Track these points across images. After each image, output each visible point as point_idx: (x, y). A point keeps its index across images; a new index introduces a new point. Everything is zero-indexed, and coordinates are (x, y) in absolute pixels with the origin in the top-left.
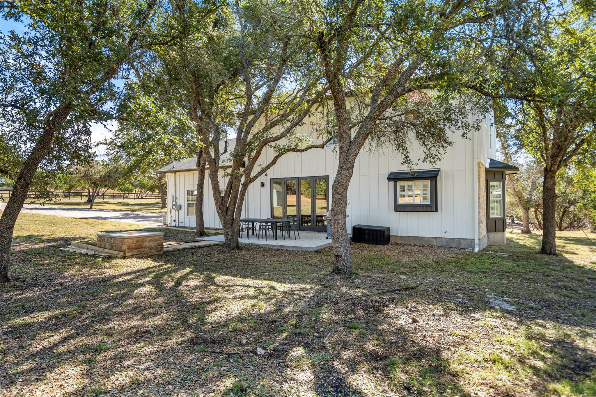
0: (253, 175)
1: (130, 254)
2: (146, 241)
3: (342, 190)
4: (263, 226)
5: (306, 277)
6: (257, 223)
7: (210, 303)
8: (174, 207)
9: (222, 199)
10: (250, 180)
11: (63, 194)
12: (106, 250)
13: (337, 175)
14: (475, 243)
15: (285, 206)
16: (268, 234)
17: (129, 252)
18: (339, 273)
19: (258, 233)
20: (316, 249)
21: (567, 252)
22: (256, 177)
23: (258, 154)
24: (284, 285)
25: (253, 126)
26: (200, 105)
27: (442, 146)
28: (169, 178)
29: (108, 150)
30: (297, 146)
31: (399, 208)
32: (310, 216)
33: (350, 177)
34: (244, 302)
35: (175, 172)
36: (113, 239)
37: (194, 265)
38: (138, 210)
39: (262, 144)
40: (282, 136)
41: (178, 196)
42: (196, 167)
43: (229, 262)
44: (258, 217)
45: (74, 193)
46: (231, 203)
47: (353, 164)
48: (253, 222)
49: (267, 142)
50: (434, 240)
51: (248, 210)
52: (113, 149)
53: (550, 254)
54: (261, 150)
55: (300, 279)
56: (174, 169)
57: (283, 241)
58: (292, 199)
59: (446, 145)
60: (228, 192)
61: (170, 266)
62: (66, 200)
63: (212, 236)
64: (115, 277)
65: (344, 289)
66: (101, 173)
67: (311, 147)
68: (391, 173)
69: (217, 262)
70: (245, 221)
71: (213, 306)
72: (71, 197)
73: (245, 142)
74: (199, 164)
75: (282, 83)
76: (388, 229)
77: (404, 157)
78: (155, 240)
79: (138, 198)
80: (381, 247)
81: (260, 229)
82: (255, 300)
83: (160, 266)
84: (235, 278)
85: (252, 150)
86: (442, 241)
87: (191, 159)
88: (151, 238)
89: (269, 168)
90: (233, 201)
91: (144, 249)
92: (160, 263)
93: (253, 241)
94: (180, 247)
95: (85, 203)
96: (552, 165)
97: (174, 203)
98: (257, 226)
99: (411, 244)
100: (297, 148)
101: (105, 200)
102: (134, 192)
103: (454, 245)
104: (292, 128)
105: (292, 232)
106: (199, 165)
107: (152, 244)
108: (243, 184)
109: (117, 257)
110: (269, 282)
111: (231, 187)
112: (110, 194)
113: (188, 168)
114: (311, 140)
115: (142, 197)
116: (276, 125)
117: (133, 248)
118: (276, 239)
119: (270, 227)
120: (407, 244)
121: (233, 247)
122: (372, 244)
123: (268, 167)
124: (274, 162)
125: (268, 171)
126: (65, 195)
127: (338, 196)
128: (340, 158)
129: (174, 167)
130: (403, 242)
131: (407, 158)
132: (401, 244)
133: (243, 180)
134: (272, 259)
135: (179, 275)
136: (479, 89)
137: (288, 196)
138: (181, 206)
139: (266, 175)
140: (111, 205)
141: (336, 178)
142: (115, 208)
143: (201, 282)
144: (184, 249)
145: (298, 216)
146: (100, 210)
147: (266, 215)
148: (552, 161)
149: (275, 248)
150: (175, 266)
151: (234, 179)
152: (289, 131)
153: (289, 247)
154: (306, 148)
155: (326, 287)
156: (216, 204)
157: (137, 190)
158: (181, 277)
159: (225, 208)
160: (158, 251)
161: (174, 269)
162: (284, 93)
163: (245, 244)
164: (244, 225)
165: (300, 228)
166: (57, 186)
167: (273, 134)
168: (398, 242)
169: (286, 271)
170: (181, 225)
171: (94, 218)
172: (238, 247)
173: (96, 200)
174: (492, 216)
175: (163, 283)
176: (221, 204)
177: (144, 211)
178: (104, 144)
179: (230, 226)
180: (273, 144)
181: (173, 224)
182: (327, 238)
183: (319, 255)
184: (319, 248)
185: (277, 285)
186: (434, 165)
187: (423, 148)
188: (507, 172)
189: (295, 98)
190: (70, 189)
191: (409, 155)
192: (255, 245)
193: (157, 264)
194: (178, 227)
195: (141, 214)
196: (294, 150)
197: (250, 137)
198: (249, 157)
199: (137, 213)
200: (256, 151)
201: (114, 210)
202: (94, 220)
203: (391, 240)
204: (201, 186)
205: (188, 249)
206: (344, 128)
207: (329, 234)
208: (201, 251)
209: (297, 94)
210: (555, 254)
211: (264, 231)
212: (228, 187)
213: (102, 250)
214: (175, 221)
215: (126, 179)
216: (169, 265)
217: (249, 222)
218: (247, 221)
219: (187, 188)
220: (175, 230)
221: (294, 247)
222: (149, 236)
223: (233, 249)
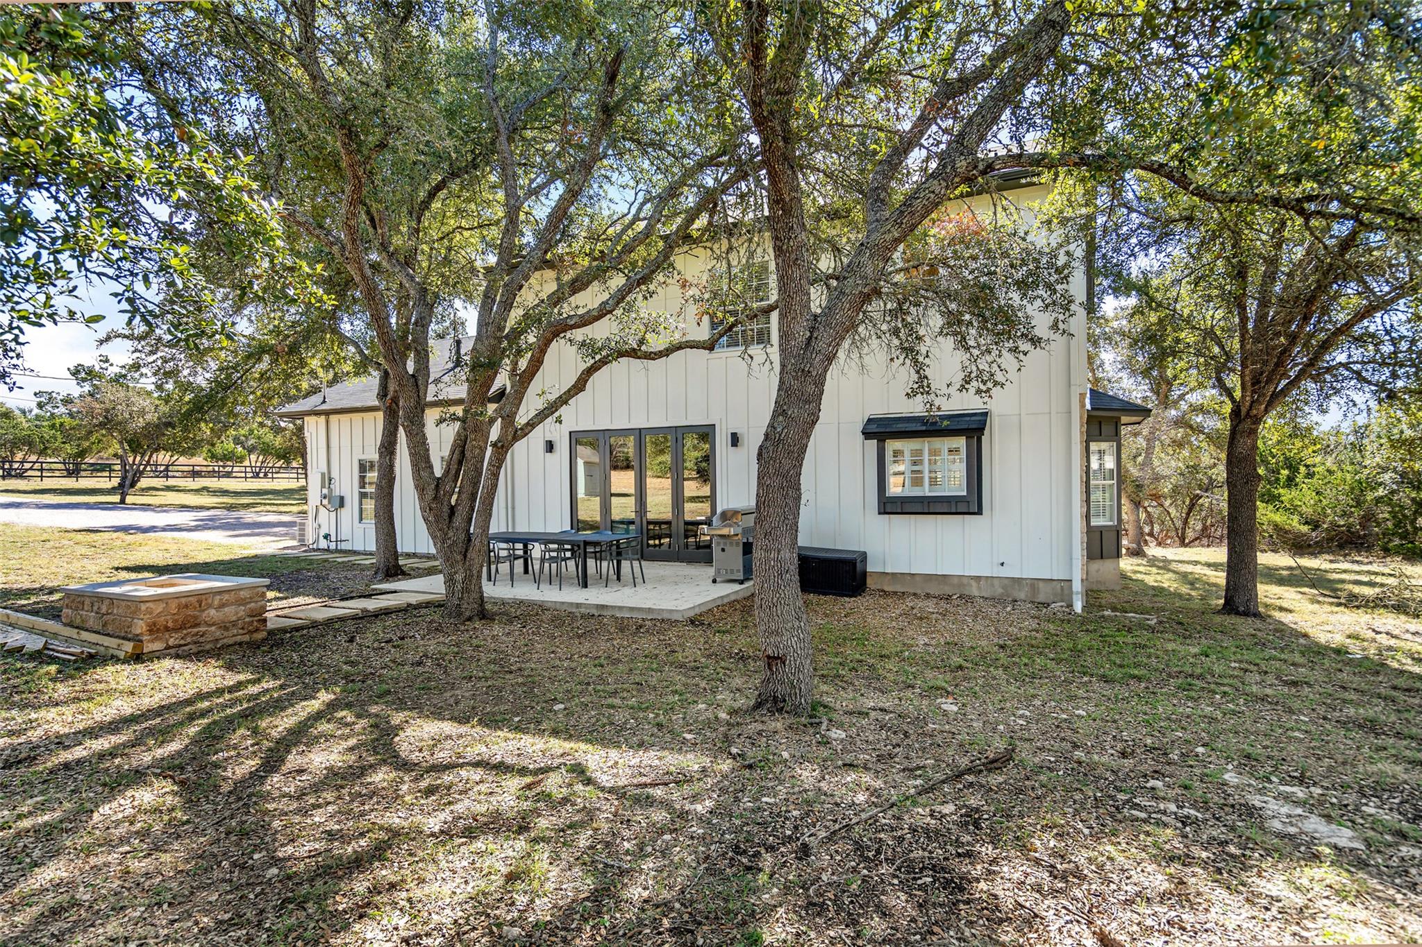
0: (521, 419)
1: (158, 646)
2: (210, 606)
3: (787, 463)
4: (550, 551)
5: (677, 717)
6: (536, 544)
7: (358, 863)
8: (325, 502)
9: (437, 486)
10: (515, 434)
11: (61, 466)
12: (85, 635)
13: (774, 417)
14: (1074, 589)
15: (606, 496)
16: (564, 569)
17: (152, 641)
18: (780, 710)
19: (537, 567)
20: (692, 614)
21: (1281, 609)
22: (531, 425)
23: (536, 364)
24: (614, 754)
25: (521, 287)
26: (375, 228)
27: (1015, 350)
28: (314, 429)
29: (138, 354)
30: (642, 342)
31: (890, 506)
32: (668, 523)
33: (814, 423)
34: (480, 854)
35: (327, 413)
36: (107, 602)
37: (347, 678)
38: (247, 506)
39: (548, 335)
40: (603, 312)
41: (335, 474)
42: (377, 403)
43: (453, 666)
44: (537, 527)
45: (92, 465)
46: (464, 496)
47: (820, 383)
48: (526, 541)
49: (559, 329)
50: (973, 583)
51: (513, 508)
52: (152, 353)
53: (1246, 614)
54: (543, 351)
55: (660, 726)
56: (324, 407)
57: (604, 590)
58: (623, 481)
59: (1024, 346)
60: (454, 467)
61: (271, 684)
62: (70, 483)
63: (420, 576)
64: (61, 742)
65: (807, 775)
66: (148, 417)
67: (679, 347)
68: (870, 420)
69: (419, 663)
70: (507, 541)
71: (361, 885)
72: (83, 474)
73: (501, 329)
74: (383, 393)
75: (601, 187)
76: (864, 556)
77: (915, 377)
78: (241, 602)
79: (256, 476)
80: (849, 602)
81: (543, 560)
82: (521, 844)
83: (239, 686)
84: (463, 729)
85: (519, 353)
86: (993, 585)
87: (364, 379)
88: (226, 597)
89: (566, 402)
90: (468, 489)
91: (202, 629)
92: (242, 677)
93: (526, 591)
94: (323, 614)
95: (114, 488)
96: (1253, 402)
97: (325, 491)
98: (537, 550)
99: (919, 592)
100: (644, 348)
101: (171, 482)
102: (247, 463)
103: (1022, 595)
104: (630, 292)
105: (625, 565)
106: (386, 396)
107: (230, 612)
108: (494, 445)
109: (113, 657)
110: (568, 745)
111: (463, 453)
112: (186, 468)
113: (358, 405)
114: (681, 325)
115: (266, 475)
116: (585, 286)
117: (167, 629)
118: (585, 586)
119: (568, 554)
120: (910, 594)
121: (468, 614)
122: (825, 594)
123: (564, 400)
124: (579, 386)
125: (563, 411)
126: (67, 470)
127: (777, 482)
128: (783, 366)
129: (324, 402)
130: (899, 589)
131: (922, 378)
132: (895, 593)
133: (495, 433)
134: (574, 649)
135: (283, 723)
136: (1177, 175)
137: (613, 473)
138: (342, 499)
139: (559, 420)
140: (181, 495)
141: (772, 426)
142: (187, 503)
143: (351, 749)
144: (329, 622)
145: (638, 521)
146: (146, 507)
147: (559, 523)
148: (1254, 392)
149: (583, 610)
150: (282, 687)
151: (471, 429)
152: (623, 298)
153: (621, 608)
154: (667, 350)
155: (750, 767)
156: (421, 498)
157: (253, 457)
158: (291, 731)
159: (446, 509)
160: (250, 632)
161: (279, 700)
162: (606, 213)
163: (504, 603)
164: (502, 549)
165: (645, 555)
166: (46, 448)
167: (577, 307)
168: (886, 589)
169: (615, 693)
170: (344, 546)
171: (117, 529)
172: (484, 613)
173: (144, 483)
174: (1095, 522)
175: (216, 766)
176: (435, 498)
177: (262, 508)
178: (125, 337)
179: (459, 558)
180: (579, 334)
181: (323, 544)
182: (714, 581)
183: (698, 632)
184: (697, 611)
185: (594, 758)
186: (986, 399)
187: (961, 356)
188: (1124, 419)
189: (636, 219)
190: (82, 454)
191: (928, 372)
192: (530, 604)
193: (231, 679)
194: (337, 551)
195: (249, 516)
196: (633, 353)
197: (516, 314)
198: (514, 370)
199: (241, 513)
200: (530, 354)
201: (184, 507)
202: (115, 535)
203: (870, 582)
204: (388, 448)
205: (342, 619)
206: (797, 274)
207: (718, 571)
208: (377, 627)
209: (640, 209)
210: (1257, 615)
211: (554, 565)
212: (453, 452)
213: (72, 632)
214: (326, 537)
215: (186, 429)
216: (268, 684)
217: (514, 541)
218: (509, 539)
219: (358, 455)
220: (326, 561)
221: (632, 609)
222: (220, 592)
223: (470, 619)
